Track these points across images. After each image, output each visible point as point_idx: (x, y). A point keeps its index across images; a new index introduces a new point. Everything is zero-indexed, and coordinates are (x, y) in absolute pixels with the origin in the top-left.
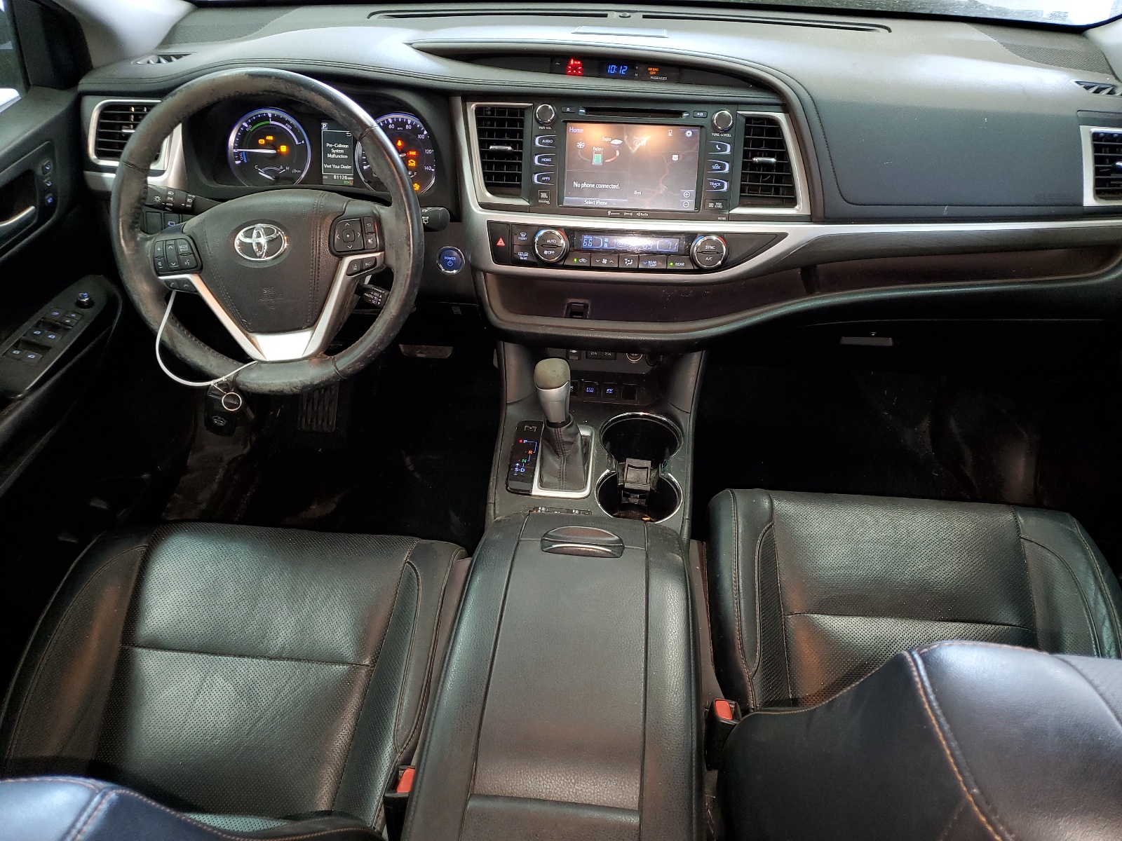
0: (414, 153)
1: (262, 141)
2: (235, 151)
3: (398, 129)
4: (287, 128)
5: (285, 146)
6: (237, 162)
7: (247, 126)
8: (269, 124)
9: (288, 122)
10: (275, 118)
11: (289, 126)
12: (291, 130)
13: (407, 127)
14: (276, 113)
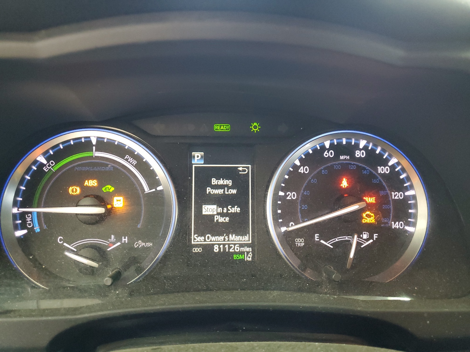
0: (371, 200)
1: (75, 190)
2: (15, 210)
3: (342, 157)
4: (129, 165)
5: (121, 198)
6: (19, 233)
7: (45, 162)
8: (91, 157)
9: (131, 153)
10: (102, 145)
11: (131, 160)
12: (136, 166)
13: (358, 154)
14: (107, 135)
